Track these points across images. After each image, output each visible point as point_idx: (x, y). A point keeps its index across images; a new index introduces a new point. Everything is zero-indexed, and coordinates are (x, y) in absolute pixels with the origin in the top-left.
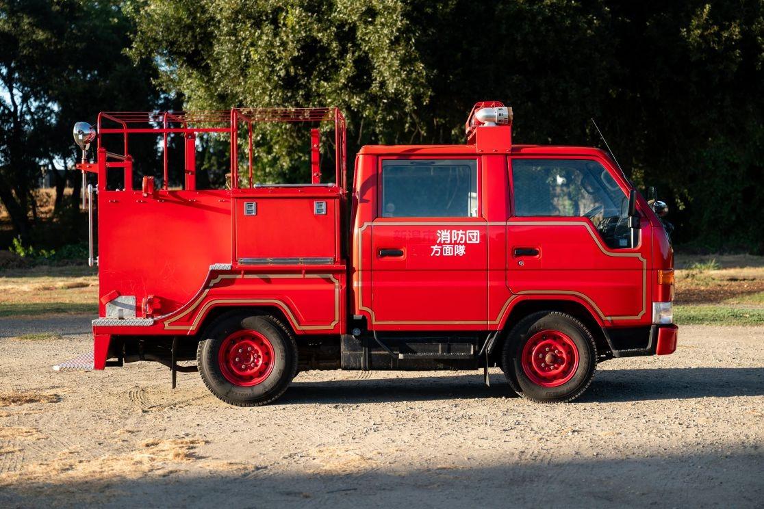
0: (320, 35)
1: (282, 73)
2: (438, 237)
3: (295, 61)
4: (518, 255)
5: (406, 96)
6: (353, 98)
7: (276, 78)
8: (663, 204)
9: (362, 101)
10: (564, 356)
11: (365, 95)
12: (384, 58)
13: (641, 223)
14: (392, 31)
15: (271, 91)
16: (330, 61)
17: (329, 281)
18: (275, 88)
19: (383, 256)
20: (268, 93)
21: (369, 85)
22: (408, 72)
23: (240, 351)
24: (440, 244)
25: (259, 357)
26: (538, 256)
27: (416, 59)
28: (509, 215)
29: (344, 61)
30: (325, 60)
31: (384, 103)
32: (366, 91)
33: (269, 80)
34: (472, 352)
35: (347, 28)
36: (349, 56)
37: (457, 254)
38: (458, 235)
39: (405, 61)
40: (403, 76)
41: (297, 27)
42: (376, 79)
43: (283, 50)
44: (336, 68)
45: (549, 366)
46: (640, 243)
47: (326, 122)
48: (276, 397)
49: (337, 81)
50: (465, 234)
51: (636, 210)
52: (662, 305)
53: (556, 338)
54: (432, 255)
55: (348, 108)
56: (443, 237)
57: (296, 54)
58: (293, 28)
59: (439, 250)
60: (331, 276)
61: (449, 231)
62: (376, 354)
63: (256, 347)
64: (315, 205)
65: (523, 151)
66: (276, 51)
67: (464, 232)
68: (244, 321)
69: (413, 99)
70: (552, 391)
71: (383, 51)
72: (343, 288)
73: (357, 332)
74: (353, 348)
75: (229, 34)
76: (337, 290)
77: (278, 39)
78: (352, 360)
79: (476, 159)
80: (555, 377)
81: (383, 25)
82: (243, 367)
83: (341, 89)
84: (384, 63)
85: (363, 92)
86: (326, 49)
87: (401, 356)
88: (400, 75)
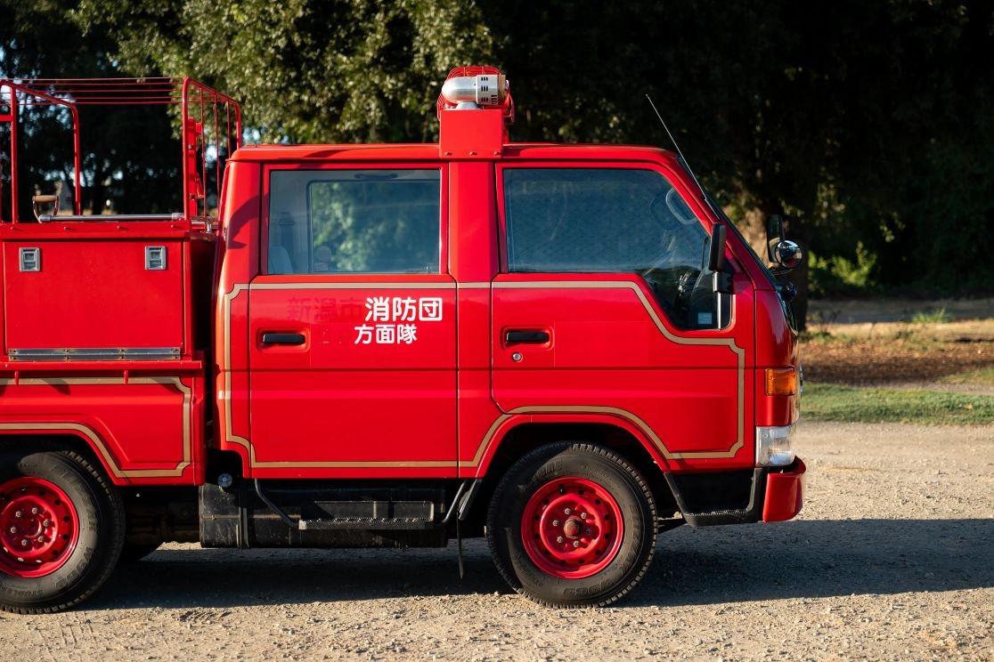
1: (281, 43)
2: (368, 310)
3: (301, 25)
4: (513, 342)
6: (385, 79)
7: (272, 51)
8: (793, 245)
9: (400, 85)
10: (598, 523)
11: (404, 74)
12: (430, 18)
13: (735, 284)
15: (266, 69)
16: (352, 24)
17: (173, 389)
18: (272, 65)
19: (269, 344)
20: (262, 72)
21: (408, 59)
22: (466, 40)
23: (18, 514)
24: (371, 323)
25: (51, 524)
26: (548, 344)
27: (476, 21)
28: (497, 269)
29: (373, 23)
30: (345, 23)
31: (432, 87)
32: (405, 69)
33: (262, 53)
34: (432, 517)
36: (379, 16)
37: (401, 341)
38: (403, 306)
39: (462, 24)
40: (459, 46)
42: (418, 51)
43: (283, 8)
44: (361, 34)
45: (570, 541)
46: (733, 321)
47: (348, 116)
48: (82, 596)
49: (363, 54)
50: (417, 305)
51: (725, 259)
52: (773, 432)
53: (584, 491)
54: (357, 341)
55: (380, 95)
56: (376, 309)
57: (300, 14)
59: (370, 334)
60: (176, 380)
61: (387, 299)
62: (261, 519)
63: (46, 508)
64: (147, 251)
65: (523, 154)
66: (272, 10)
67: (414, 301)
68: (24, 461)
70: (575, 587)
71: (428, 9)
72: (198, 402)
73: (225, 480)
74: (220, 509)
76: (186, 406)
78: (219, 529)
79: (438, 169)
80: (582, 561)
82: (24, 542)
83: (368, 67)
84: (431, 26)
85: (402, 71)
87: (302, 525)
88: (454, 45)
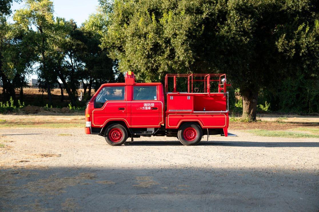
0: (159, 41)
1: (147, 53)
3: (151, 49)
5: (186, 61)
6: (169, 61)
7: (145, 55)
9: (172, 63)
11: (173, 61)
12: (179, 49)
14: (182, 40)
16: (162, 50)
18: (144, 58)
20: (142, 59)
21: (173, 58)
22: (187, 53)
27: (189, 50)
29: (167, 50)
30: (160, 49)
31: (179, 63)
33: (142, 55)
35: (167, 39)
36: (168, 48)
39: (186, 50)
41: (152, 39)
42: (176, 56)
43: (147, 46)
44: (164, 52)
49: (164, 56)
55: (168, 65)
57: (151, 47)
58: (151, 39)
66: (145, 46)
69: (188, 62)
71: (179, 47)
75: (131, 41)
77: (146, 42)
81: (179, 38)
83: (165, 59)
86: (161, 46)
88: (184, 54)
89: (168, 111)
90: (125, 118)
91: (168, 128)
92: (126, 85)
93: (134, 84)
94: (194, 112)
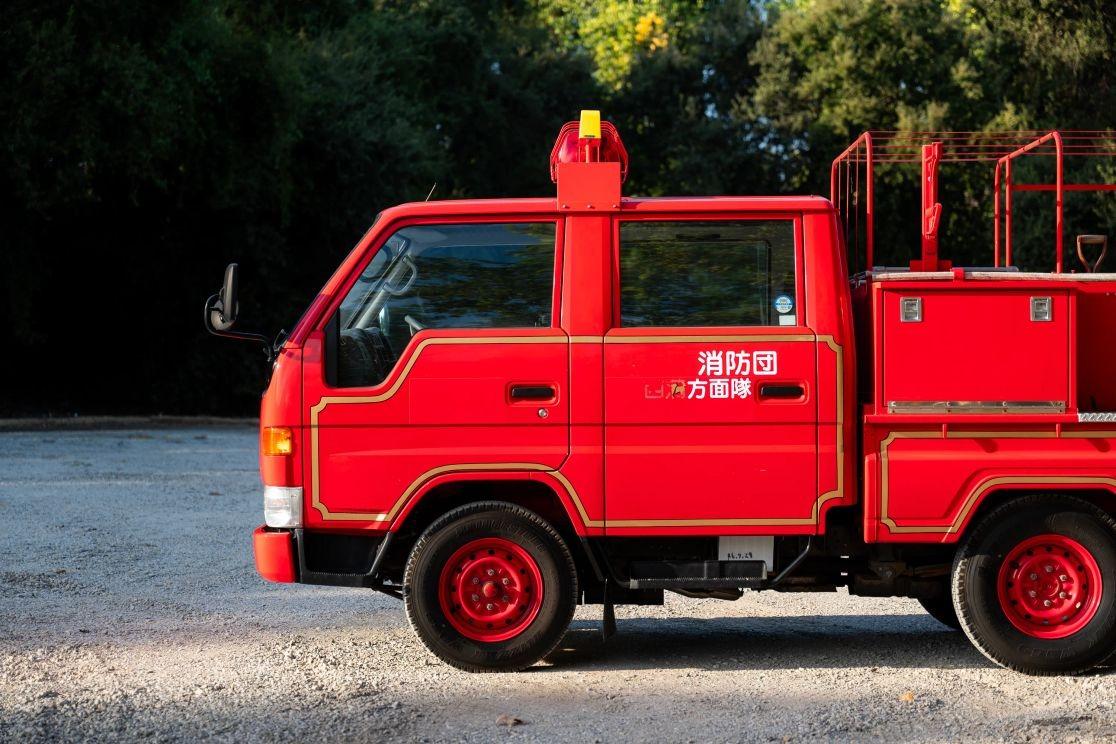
89: (883, 407)
90: (556, 462)
91: (884, 539)
92: (563, 215)
93: (623, 205)
94: (1081, 417)
